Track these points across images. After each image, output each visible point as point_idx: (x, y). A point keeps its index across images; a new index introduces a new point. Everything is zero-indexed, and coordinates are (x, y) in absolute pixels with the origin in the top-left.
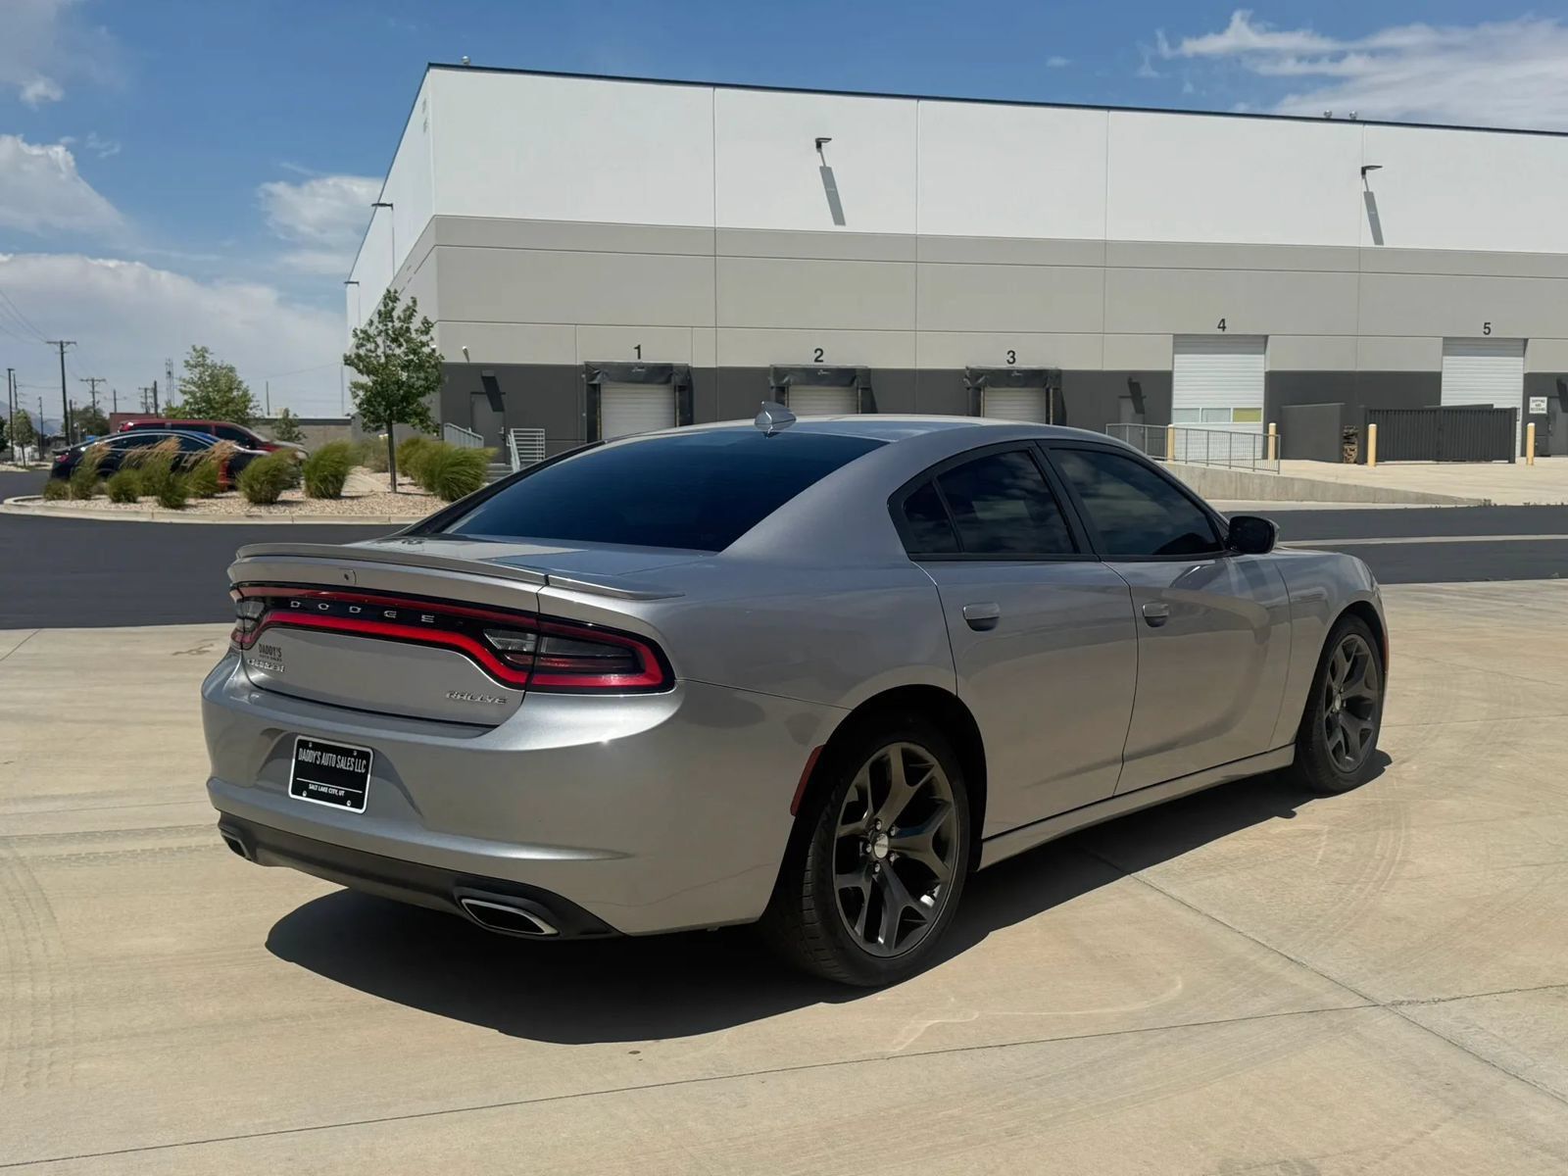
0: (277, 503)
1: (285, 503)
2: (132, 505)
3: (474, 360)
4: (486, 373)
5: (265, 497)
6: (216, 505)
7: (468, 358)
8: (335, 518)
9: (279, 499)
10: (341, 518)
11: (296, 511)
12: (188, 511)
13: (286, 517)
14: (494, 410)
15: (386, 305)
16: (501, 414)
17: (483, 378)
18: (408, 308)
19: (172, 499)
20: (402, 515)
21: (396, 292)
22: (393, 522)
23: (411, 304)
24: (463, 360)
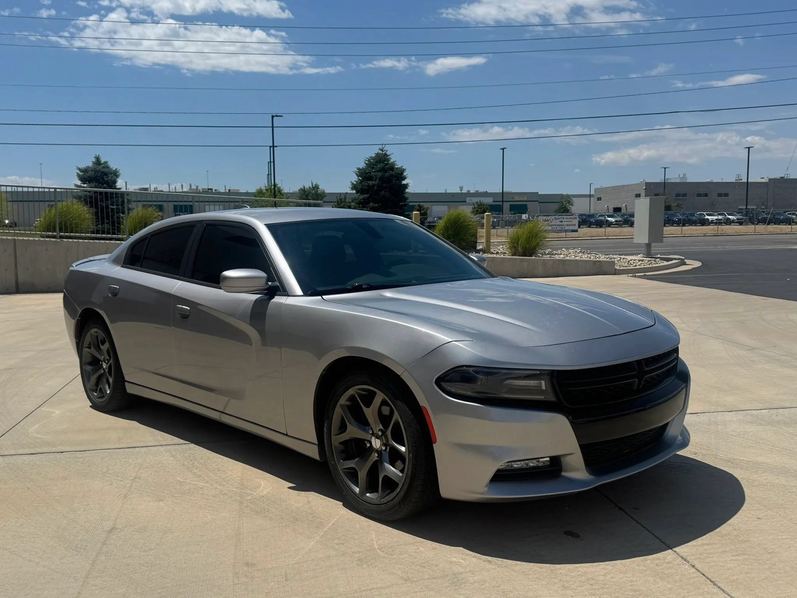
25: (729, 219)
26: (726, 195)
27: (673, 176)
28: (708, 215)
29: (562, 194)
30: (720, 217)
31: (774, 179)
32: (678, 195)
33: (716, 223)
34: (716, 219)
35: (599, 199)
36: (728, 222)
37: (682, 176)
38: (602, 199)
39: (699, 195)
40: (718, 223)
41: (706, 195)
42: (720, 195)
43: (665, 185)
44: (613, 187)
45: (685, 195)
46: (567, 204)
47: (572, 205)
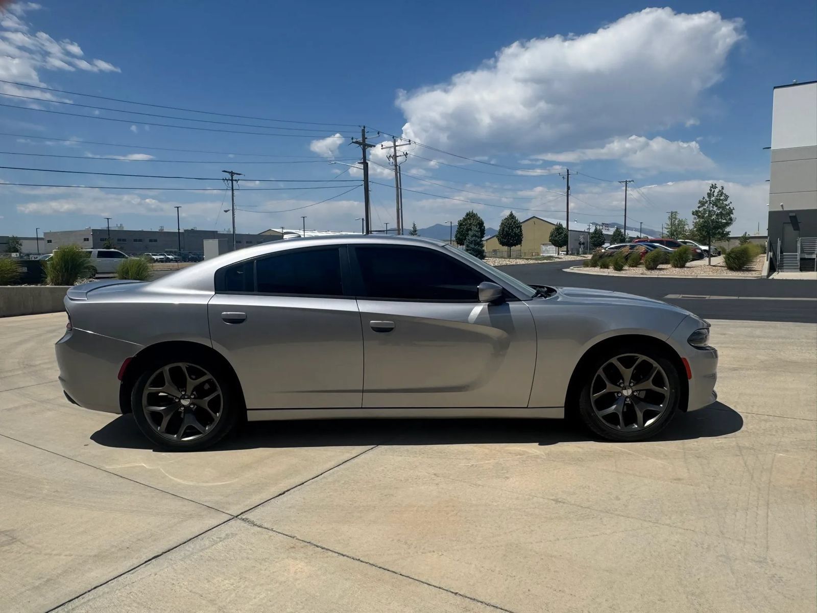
0: (656, 269)
1: (661, 269)
2: (606, 269)
3: (785, 209)
4: (791, 214)
5: (652, 267)
6: (634, 270)
7: (783, 209)
8: (675, 275)
9: (658, 267)
10: (678, 275)
11: (662, 272)
12: (623, 272)
13: (655, 275)
14: (794, 230)
15: (711, 190)
16: (798, 231)
17: (790, 217)
18: (720, 191)
19: (619, 268)
20: (704, 274)
21: (716, 185)
22: (698, 277)
23: (721, 189)
24: (780, 209)
25: (169, 258)
26: (156, 241)
27: (113, 226)
28: (153, 255)
29: (8, 237)
30: (162, 257)
31: (187, 230)
32: (119, 240)
33: (160, 261)
34: (160, 258)
35: (50, 241)
36: (168, 260)
37: (119, 225)
38: (52, 241)
39: (135, 240)
40: (161, 261)
41: (140, 240)
42: (151, 241)
43: (108, 231)
44: (61, 232)
45: (124, 240)
46: (17, 245)
47: (21, 245)
